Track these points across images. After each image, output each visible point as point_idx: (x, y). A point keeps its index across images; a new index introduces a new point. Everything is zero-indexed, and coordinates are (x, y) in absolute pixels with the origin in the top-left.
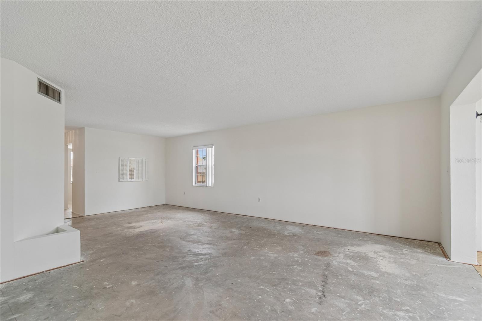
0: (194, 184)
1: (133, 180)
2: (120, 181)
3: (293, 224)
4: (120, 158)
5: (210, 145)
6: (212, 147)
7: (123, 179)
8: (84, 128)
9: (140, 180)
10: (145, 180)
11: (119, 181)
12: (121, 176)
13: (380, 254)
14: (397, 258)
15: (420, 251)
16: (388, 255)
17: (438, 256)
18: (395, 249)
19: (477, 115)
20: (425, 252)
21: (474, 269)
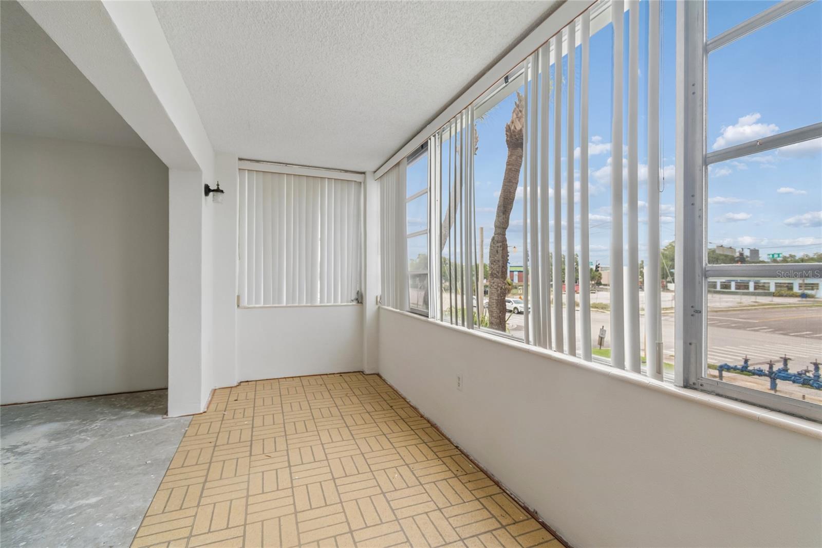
13: (19, 450)
14: (56, 446)
15: (133, 413)
16: (43, 443)
17: (153, 416)
18: (79, 424)
19: (208, 190)
20: (141, 411)
21: (188, 423)
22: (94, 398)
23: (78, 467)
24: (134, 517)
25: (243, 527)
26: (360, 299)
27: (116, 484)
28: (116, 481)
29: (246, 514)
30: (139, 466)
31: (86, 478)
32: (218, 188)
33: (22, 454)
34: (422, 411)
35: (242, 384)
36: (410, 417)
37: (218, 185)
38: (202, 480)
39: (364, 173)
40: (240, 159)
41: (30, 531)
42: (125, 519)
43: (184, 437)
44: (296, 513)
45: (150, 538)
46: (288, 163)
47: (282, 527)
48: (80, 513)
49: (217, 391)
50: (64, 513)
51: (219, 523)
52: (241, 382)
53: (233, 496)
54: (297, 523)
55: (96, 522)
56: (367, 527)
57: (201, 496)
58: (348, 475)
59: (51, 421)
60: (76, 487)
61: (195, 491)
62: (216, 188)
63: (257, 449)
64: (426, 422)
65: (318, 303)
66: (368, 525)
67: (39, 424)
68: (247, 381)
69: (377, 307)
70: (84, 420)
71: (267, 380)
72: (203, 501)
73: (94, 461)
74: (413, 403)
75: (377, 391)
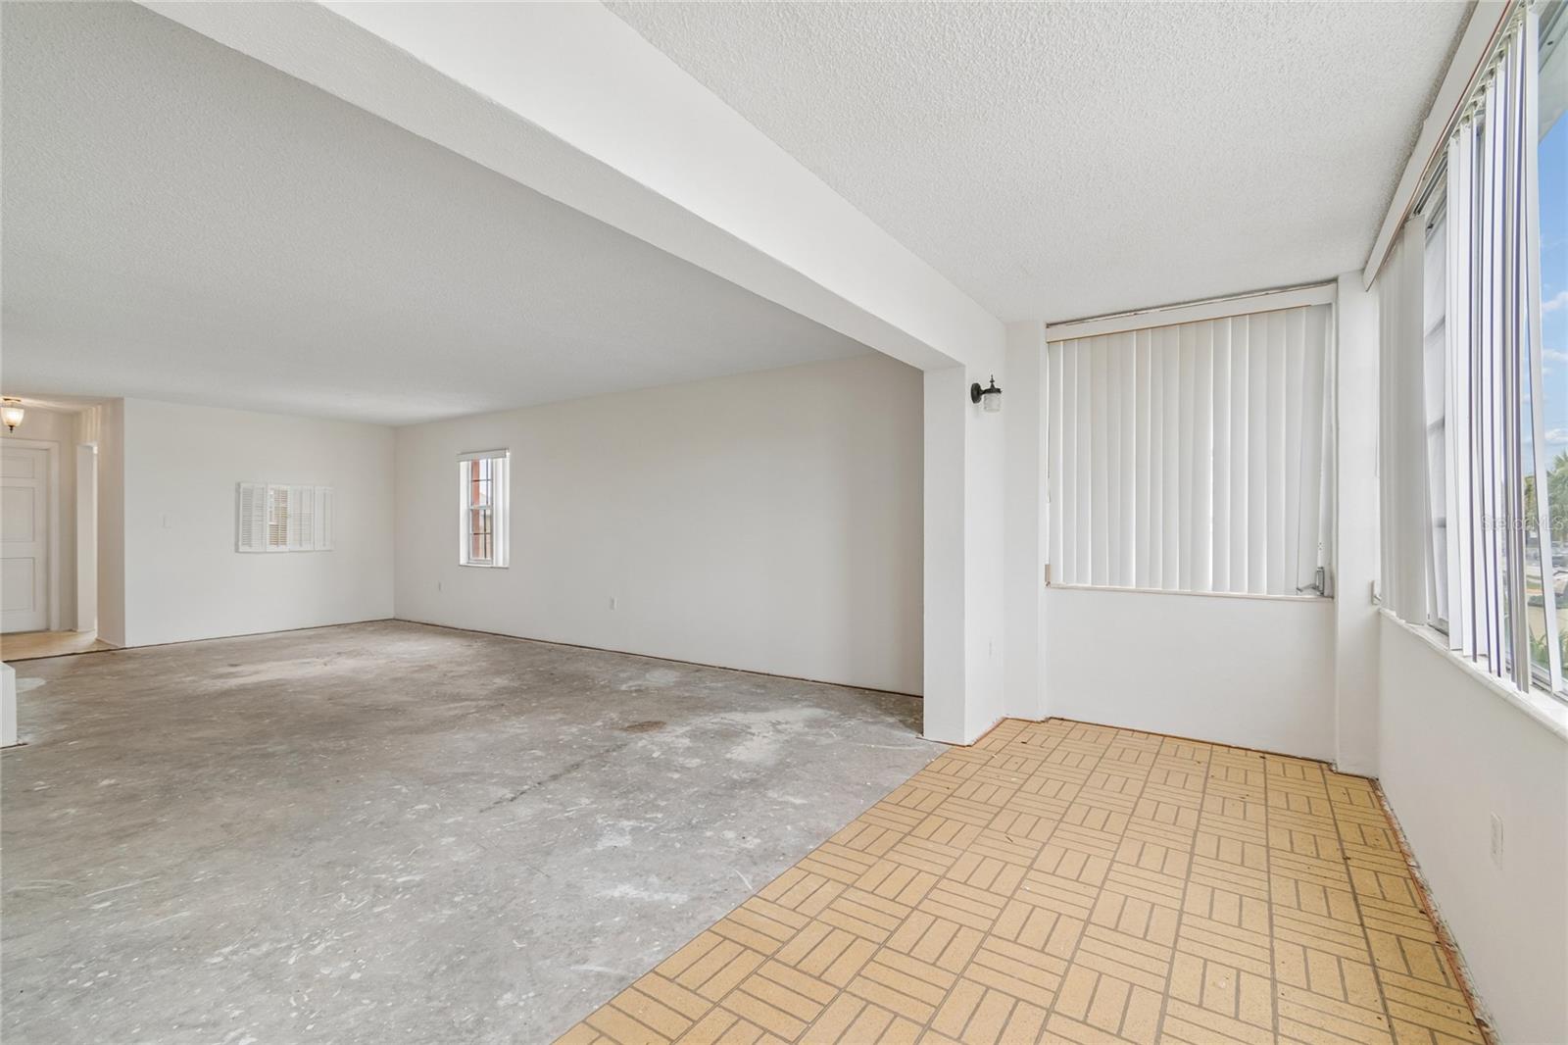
0: (463, 560)
1: (282, 548)
2: (241, 550)
3: (679, 666)
4: (239, 485)
5: (500, 451)
6: (505, 456)
7: (250, 546)
8: (122, 399)
9: (306, 547)
10: (324, 549)
11: (237, 550)
12: (243, 535)
13: (779, 727)
14: (807, 734)
15: (891, 720)
16: (799, 727)
17: (909, 730)
18: (838, 717)
19: (977, 393)
20: (900, 721)
21: (940, 753)
22: (867, 692)
23: (809, 762)
24: (818, 836)
25: (910, 910)
26: (1324, 587)
27: (826, 794)
28: (828, 791)
29: (926, 897)
30: (858, 784)
31: (808, 776)
32: (992, 386)
33: (779, 731)
34: (1438, 899)
35: (1052, 720)
36: (1384, 898)
37: (992, 381)
38: (907, 829)
39: (1335, 280)
40: (1049, 325)
41: (743, 806)
42: (810, 833)
43: (924, 769)
44: (988, 933)
45: (818, 865)
46: (1138, 307)
47: (955, 939)
48: (783, 809)
49: (1007, 722)
50: (774, 802)
51: (890, 889)
52: (1051, 718)
53: (926, 867)
54: (979, 947)
55: (787, 824)
56: (1084, 1023)
57: (891, 848)
58: (1119, 929)
59: (818, 706)
60: (795, 782)
61: (892, 838)
62: (989, 387)
63: (1001, 823)
64: (1430, 928)
65: (1209, 589)
66: (1089, 1022)
67: (809, 706)
68: (1062, 719)
69: (1372, 609)
70: (844, 714)
71: (1097, 725)
72: (889, 856)
73: (824, 762)
74: (1425, 874)
75: (1333, 814)
